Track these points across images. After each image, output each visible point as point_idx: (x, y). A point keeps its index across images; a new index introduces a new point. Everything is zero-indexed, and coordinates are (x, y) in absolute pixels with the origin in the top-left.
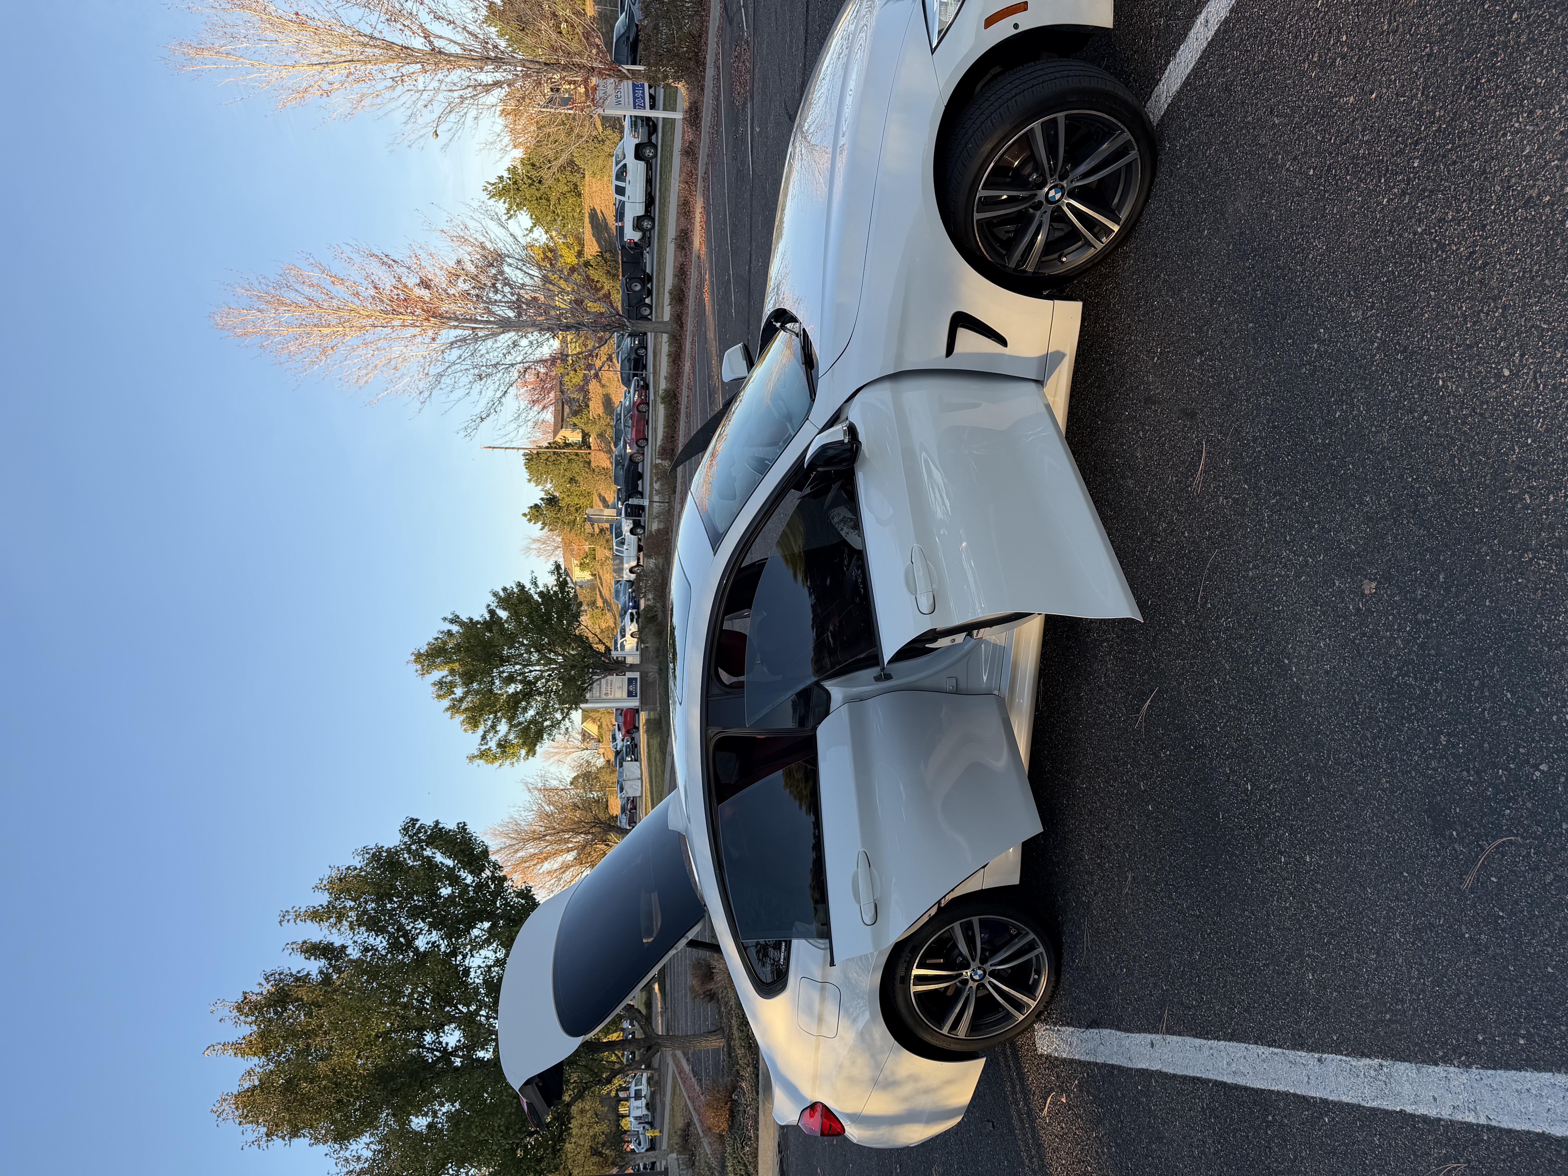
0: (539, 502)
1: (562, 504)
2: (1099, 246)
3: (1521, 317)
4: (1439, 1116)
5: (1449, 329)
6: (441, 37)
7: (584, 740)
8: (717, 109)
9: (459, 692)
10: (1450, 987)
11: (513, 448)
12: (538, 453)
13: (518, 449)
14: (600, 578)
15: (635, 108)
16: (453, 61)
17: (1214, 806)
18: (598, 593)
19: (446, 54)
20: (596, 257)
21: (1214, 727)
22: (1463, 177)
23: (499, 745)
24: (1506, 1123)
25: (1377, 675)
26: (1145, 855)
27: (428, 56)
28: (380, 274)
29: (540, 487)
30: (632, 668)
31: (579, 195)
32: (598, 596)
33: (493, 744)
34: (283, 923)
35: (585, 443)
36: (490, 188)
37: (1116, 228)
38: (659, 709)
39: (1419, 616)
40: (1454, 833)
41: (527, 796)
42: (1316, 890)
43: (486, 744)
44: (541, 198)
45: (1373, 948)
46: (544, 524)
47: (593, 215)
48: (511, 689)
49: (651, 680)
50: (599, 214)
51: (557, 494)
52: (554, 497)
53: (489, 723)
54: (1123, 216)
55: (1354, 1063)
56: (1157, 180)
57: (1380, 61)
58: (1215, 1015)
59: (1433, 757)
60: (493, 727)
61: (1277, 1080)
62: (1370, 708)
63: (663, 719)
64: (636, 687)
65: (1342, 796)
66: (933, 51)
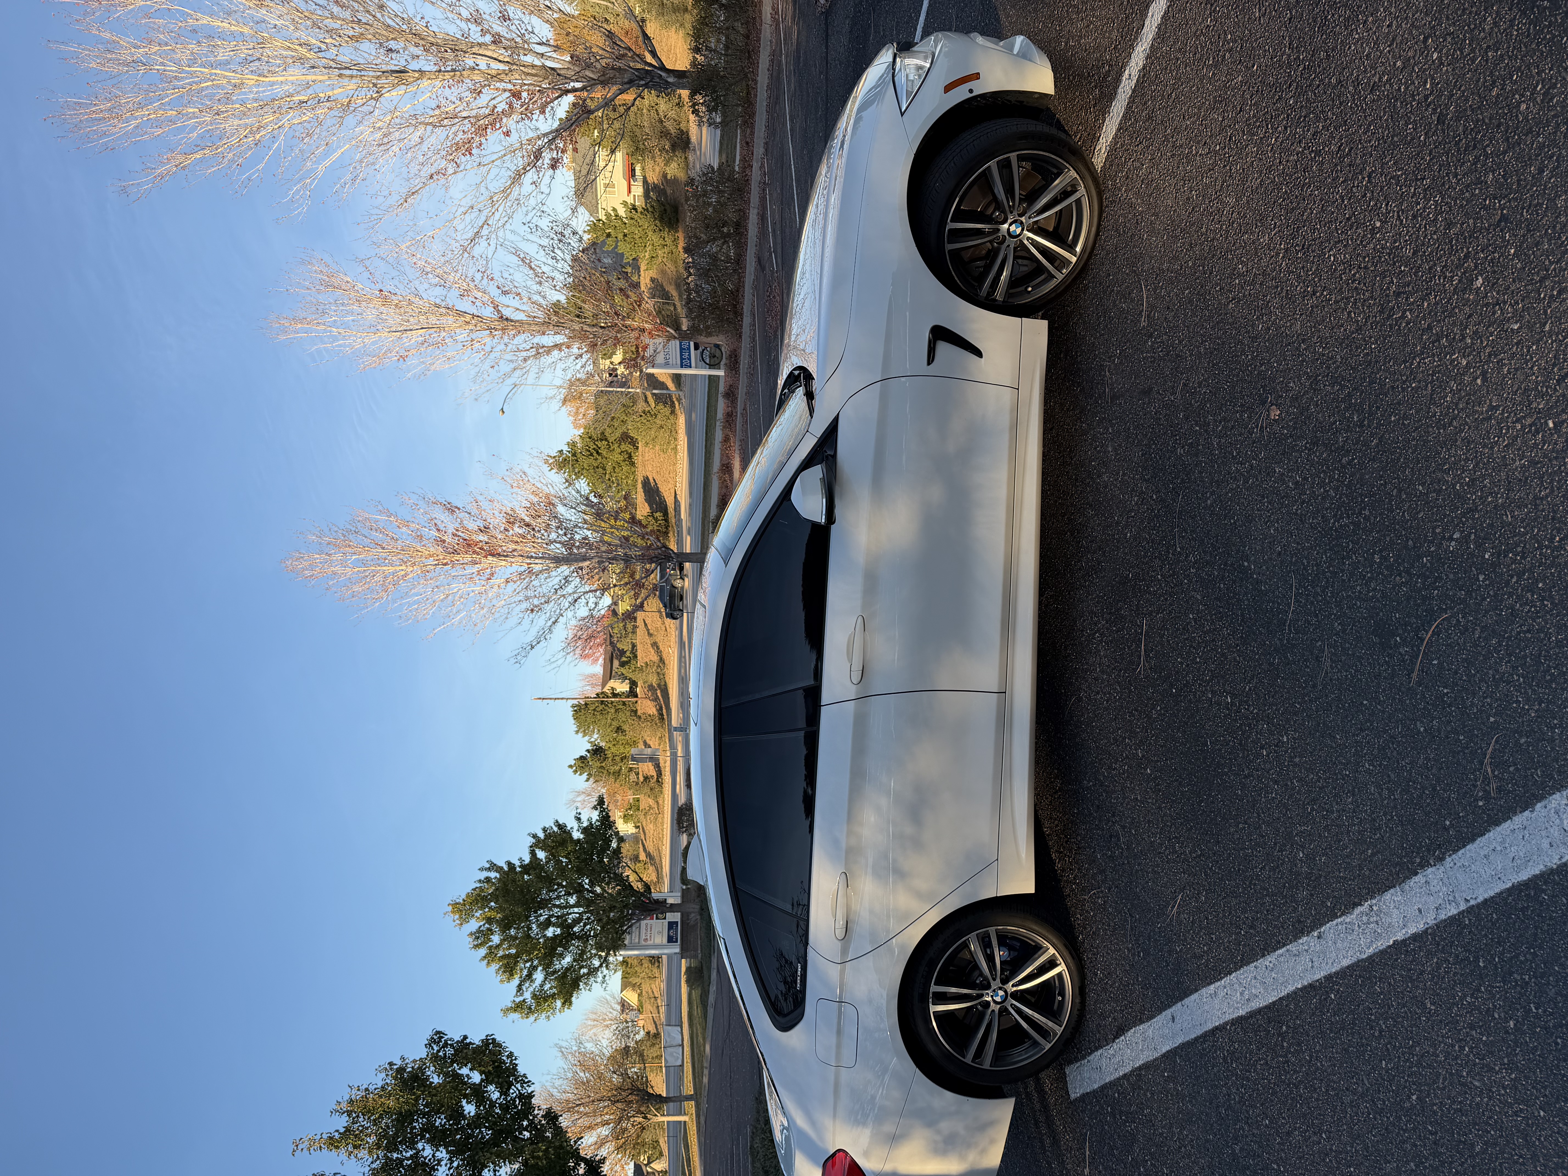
0: (584, 753)
1: (609, 754)
2: (1060, 277)
3: (1382, 175)
4: (1426, 926)
5: (1333, 213)
6: (508, 306)
7: (623, 1011)
8: (753, 349)
9: (496, 939)
10: (1415, 788)
11: (562, 699)
12: (586, 704)
13: (567, 699)
14: (644, 831)
15: (682, 367)
16: (519, 326)
17: (1202, 737)
18: (641, 846)
19: (512, 321)
20: (646, 517)
21: (1194, 661)
22: (1325, 93)
23: (534, 996)
24: (1483, 894)
25: (1319, 532)
26: (1149, 821)
27: (497, 323)
28: (443, 518)
29: (587, 738)
30: (673, 908)
31: (633, 464)
32: (641, 849)
33: (527, 995)
34: (296, 1154)
35: (632, 693)
36: (551, 461)
37: (1074, 259)
38: (700, 956)
39: (1344, 461)
40: (1398, 639)
41: (561, 1063)
42: (1295, 765)
43: (522, 995)
44: (597, 467)
45: (1349, 790)
46: (590, 775)
47: (646, 482)
48: (550, 932)
49: (692, 923)
50: (651, 481)
51: (603, 744)
52: (601, 748)
53: (525, 972)
54: (1078, 249)
55: (1348, 920)
56: (1105, 215)
57: (1256, 40)
58: (1225, 949)
59: (1371, 579)
60: (529, 976)
61: (1285, 983)
62: (1317, 565)
63: (704, 968)
64: (677, 932)
65: (1305, 660)
66: (902, 114)
